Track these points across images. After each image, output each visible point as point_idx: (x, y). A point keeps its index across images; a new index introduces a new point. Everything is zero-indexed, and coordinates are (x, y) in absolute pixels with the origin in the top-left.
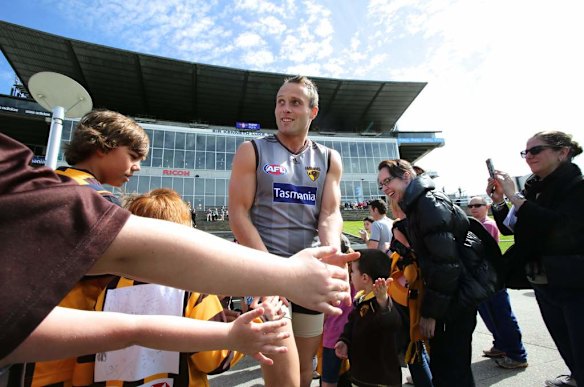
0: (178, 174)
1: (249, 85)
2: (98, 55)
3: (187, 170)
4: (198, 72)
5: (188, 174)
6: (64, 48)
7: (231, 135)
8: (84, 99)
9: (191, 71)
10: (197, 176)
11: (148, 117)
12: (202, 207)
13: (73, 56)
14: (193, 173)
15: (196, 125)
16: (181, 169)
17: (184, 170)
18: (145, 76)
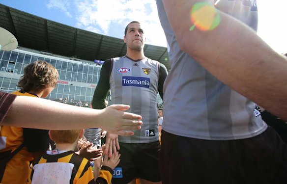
0: (62, 83)
1: (103, 42)
2: (24, 17)
3: (66, 81)
4: (78, 33)
5: (67, 83)
6: (5, 11)
7: (92, 65)
8: (14, 42)
9: (74, 32)
10: (72, 85)
11: (48, 52)
12: (73, 101)
13: (10, 16)
14: (70, 83)
15: (74, 58)
16: (63, 80)
17: (65, 81)
18: (49, 31)
